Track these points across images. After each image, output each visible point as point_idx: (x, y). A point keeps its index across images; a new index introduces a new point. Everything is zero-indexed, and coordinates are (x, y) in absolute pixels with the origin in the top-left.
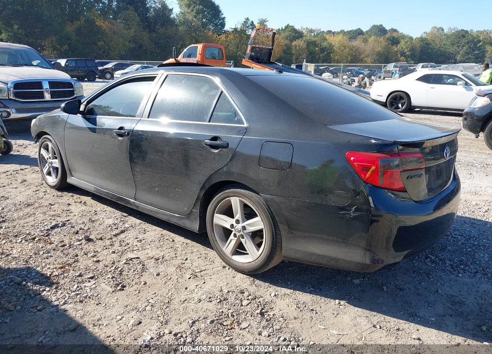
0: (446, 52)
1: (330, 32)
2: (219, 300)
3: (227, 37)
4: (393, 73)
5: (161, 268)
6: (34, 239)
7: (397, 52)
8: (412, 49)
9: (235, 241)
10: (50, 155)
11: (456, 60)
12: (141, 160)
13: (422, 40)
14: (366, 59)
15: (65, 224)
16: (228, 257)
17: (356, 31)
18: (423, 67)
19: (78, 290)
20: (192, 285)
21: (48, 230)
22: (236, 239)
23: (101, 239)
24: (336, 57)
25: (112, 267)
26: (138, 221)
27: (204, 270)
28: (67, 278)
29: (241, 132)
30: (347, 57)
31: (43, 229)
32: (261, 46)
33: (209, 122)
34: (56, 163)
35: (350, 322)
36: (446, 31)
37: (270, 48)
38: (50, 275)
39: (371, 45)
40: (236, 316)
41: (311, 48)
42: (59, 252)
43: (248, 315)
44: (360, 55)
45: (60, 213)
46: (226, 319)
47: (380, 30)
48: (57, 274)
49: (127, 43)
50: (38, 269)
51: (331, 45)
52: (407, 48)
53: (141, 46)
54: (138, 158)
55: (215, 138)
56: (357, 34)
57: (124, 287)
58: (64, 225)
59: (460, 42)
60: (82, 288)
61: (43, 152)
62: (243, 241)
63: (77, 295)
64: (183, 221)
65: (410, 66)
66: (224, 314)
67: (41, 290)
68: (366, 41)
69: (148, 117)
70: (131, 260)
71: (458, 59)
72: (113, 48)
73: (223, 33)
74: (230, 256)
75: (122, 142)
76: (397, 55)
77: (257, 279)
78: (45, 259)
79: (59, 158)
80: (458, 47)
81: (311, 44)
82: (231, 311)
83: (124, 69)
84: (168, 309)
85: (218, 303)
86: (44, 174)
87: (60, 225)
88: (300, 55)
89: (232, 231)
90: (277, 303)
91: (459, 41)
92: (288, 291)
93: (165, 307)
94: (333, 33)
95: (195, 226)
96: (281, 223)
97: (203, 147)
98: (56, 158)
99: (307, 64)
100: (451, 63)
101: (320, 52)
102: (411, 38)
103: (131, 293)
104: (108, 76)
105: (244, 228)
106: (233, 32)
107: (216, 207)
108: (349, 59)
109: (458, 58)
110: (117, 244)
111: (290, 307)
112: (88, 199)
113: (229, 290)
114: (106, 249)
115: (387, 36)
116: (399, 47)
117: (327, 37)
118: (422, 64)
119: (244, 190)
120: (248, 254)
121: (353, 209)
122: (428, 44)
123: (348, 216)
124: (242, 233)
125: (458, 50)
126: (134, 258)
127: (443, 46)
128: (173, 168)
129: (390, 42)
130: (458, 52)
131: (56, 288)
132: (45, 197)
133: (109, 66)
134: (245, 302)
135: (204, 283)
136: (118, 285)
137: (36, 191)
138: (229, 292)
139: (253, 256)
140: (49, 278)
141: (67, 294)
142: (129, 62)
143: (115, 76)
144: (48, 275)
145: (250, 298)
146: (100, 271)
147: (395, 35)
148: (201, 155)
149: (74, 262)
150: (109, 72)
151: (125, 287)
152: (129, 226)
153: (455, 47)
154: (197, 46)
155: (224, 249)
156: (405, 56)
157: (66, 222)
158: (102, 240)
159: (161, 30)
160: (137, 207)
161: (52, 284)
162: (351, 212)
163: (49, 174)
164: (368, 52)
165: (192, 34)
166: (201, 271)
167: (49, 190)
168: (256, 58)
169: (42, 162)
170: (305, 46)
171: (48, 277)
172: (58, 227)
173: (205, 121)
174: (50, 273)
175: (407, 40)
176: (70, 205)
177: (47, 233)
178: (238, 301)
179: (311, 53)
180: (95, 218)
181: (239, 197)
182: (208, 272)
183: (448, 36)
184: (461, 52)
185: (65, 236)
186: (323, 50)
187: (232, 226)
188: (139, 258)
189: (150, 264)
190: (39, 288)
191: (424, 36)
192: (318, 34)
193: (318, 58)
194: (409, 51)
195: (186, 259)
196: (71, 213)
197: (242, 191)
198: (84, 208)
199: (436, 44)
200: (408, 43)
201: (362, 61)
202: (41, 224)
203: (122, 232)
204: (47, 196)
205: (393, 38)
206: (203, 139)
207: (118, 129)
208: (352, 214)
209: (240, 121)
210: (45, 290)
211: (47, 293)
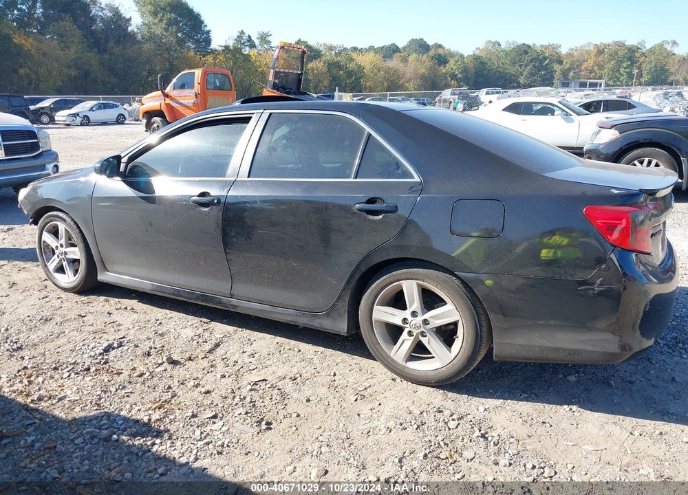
0: (506, 74)
1: (355, 49)
2: (415, 426)
3: (215, 58)
4: (451, 102)
5: (307, 391)
6: (88, 369)
7: (446, 74)
8: (465, 70)
9: (411, 341)
10: (63, 241)
11: (519, 83)
12: (244, 238)
13: (476, 58)
14: (407, 84)
15: (121, 343)
16: (401, 365)
17: (390, 47)
18: (487, 93)
19: (205, 437)
20: (364, 408)
21: (100, 354)
22: (413, 338)
23: (190, 359)
24: (368, 84)
25: (234, 397)
26: (231, 328)
27: (370, 387)
28: (175, 422)
29: (415, 189)
30: (383, 83)
31: (93, 354)
32: (287, 71)
33: (356, 178)
34: (76, 253)
35: (600, 432)
36: (503, 46)
37: (299, 72)
38: (150, 420)
39: (413, 66)
40: (450, 444)
41: (334, 71)
42: (138, 385)
43: (465, 441)
44: (399, 79)
45: (102, 327)
46: (439, 450)
47: (421, 46)
48: (158, 417)
49: (65, 70)
50: (123, 413)
51: (360, 66)
52: (458, 68)
53: (87, 74)
54: (239, 236)
55: (371, 201)
56: (392, 51)
57: (268, 424)
58: (120, 345)
59: (523, 60)
60: (208, 434)
61: (48, 238)
62: (424, 340)
63: (208, 444)
64: (319, 321)
65: (471, 93)
66: (433, 444)
67: (149, 443)
68: (405, 60)
69: (249, 177)
70: (256, 385)
71: (521, 82)
72: (43, 77)
73: (209, 53)
74: (404, 364)
75: (207, 214)
76: (446, 79)
77: (449, 391)
78: (124, 397)
79: (81, 244)
80: (521, 66)
81: (333, 66)
82: (440, 438)
83: (70, 108)
84: (352, 447)
85: (417, 429)
86: (49, 271)
87: (115, 345)
88: (319, 81)
89: (405, 328)
90: (494, 418)
91: (521, 59)
92: (499, 402)
93: (346, 445)
94: (361, 50)
95: (342, 326)
96: (492, 311)
97: (354, 214)
98: (73, 245)
99: (340, 94)
100: (513, 88)
101: (347, 76)
102: (462, 56)
103: (286, 431)
104: (45, 119)
105: (425, 322)
106: (223, 50)
107: (376, 297)
108: (386, 84)
109: (522, 80)
110: (220, 365)
111: (513, 422)
112: (134, 303)
113: (421, 409)
114: (208, 372)
115: (432, 53)
116: (447, 67)
117: (354, 55)
118: (485, 90)
119: (425, 270)
120: (433, 357)
121: (598, 282)
122: (484, 63)
123: (591, 292)
124: (422, 329)
125: (520, 70)
126: (260, 381)
127: (501, 65)
128: (302, 247)
129: (436, 61)
130: (520, 73)
131: (170, 438)
132: (63, 305)
133: (46, 103)
134: (452, 424)
135: (380, 404)
136: (260, 422)
137: (44, 298)
138: (421, 413)
139: (442, 359)
140: (148, 424)
141: (192, 446)
142: (74, 97)
143: (56, 118)
144: (146, 421)
145: (454, 417)
146: (221, 405)
147: (440, 51)
148: (351, 225)
149: (172, 397)
150: (47, 114)
151: (271, 424)
152: (222, 336)
153: (517, 67)
154: (194, 73)
155: (392, 354)
156: (456, 80)
157: (122, 340)
158: (192, 360)
159: (117, 50)
160: (235, 307)
161: (160, 432)
162: (596, 286)
163: (60, 269)
164: (408, 76)
165: (164, 55)
166: (366, 389)
167: (63, 295)
168: (282, 87)
169: (45, 253)
170: (325, 69)
171: (146, 424)
172: (114, 348)
173: (349, 177)
174: (148, 417)
175: (456, 58)
176: (111, 314)
177: (103, 359)
178: (441, 424)
179: (334, 79)
180: (161, 330)
181: (416, 279)
182: (375, 388)
183: (507, 54)
184: (525, 73)
185: (132, 360)
186: (350, 74)
187: (405, 320)
188: (266, 380)
189: (288, 386)
190: (144, 441)
191: (477, 52)
192: (340, 52)
193: (344, 85)
194: (461, 73)
195: (335, 375)
196: (119, 325)
197: (421, 270)
198: (135, 316)
199: (493, 63)
200: (459, 63)
201: (402, 87)
202: (86, 346)
203: (217, 345)
204: (66, 304)
205: (439, 55)
206: (351, 203)
207: (199, 196)
208: (596, 289)
209: (407, 174)
210: (154, 444)
211: (160, 447)
